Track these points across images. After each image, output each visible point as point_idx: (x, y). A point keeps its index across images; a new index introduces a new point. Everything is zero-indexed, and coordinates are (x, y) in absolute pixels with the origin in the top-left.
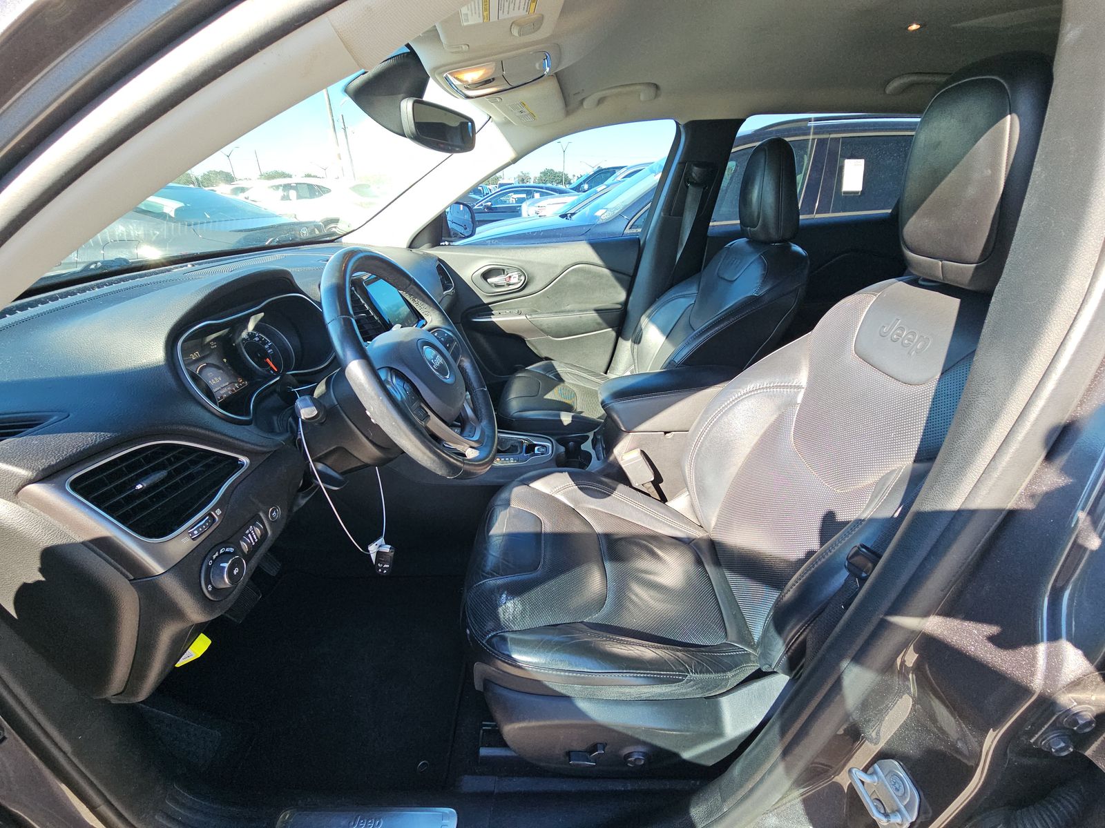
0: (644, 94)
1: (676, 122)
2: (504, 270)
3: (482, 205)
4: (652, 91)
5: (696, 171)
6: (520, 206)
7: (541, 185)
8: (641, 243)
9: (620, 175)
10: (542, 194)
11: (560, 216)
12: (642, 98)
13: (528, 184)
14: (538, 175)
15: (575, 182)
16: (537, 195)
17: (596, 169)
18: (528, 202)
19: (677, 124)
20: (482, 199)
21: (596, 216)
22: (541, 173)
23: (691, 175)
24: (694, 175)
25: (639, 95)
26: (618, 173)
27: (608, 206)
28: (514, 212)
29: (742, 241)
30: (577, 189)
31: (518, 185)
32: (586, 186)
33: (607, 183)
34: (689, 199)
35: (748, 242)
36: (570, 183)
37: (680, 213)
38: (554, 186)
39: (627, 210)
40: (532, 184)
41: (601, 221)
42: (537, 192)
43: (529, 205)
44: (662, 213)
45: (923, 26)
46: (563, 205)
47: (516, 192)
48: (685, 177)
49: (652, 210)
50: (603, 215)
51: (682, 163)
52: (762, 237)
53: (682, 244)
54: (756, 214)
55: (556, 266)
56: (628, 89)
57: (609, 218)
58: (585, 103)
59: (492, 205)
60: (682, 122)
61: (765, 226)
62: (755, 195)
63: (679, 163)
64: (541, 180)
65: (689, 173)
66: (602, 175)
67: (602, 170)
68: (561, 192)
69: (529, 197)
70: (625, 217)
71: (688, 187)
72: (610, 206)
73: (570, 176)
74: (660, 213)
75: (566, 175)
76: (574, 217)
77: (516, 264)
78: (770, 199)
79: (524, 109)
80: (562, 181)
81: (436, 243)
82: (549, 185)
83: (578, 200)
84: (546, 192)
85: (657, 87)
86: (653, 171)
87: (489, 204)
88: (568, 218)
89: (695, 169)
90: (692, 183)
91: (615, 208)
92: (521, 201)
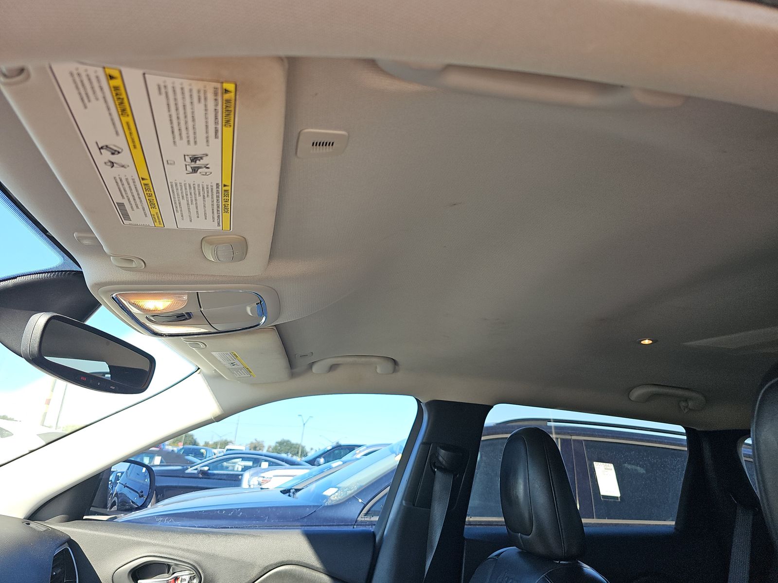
0: (382, 368)
1: (416, 399)
2: (169, 566)
3: (196, 469)
4: (389, 366)
5: (443, 455)
6: (242, 475)
7: (275, 454)
8: (378, 538)
9: (359, 453)
10: (271, 464)
11: (281, 492)
12: (379, 370)
13: (260, 452)
14: (273, 444)
15: (311, 455)
16: (265, 465)
17: (334, 444)
18: (252, 471)
19: (419, 402)
20: (200, 461)
21: (325, 496)
22: (277, 443)
23: (437, 458)
24: (441, 459)
25: (376, 368)
26: (357, 450)
27: (341, 485)
28: (234, 480)
29: (512, 550)
30: (312, 462)
31: (248, 451)
32: (322, 460)
33: (345, 458)
34: (437, 487)
35: (519, 553)
36: (306, 455)
37: (427, 503)
38: (289, 456)
39: (362, 492)
40: (265, 452)
41: (329, 503)
42: (266, 461)
43: (252, 475)
44: (404, 502)
45: (655, 341)
46: (291, 478)
47: (244, 459)
48: (430, 459)
49: (391, 496)
50: (332, 494)
51: (425, 444)
52: (540, 549)
53: (432, 547)
54: (526, 515)
55: (252, 565)
56: (363, 359)
57: (340, 500)
58: (315, 369)
59: (209, 470)
60: (424, 401)
61: (541, 534)
62: (520, 489)
63: (423, 443)
64: (275, 450)
65: (435, 455)
66: (338, 451)
67: (340, 446)
68: (292, 463)
69: (255, 465)
70: (360, 501)
71: (435, 472)
72: (345, 484)
73: (308, 449)
74: (401, 502)
75: (303, 448)
76: (298, 494)
77: (191, 558)
78: (541, 498)
79: (236, 362)
80: (298, 453)
81: (76, 515)
82: (284, 456)
83: (310, 474)
84: (275, 462)
85: (395, 362)
86: (393, 452)
87: (206, 468)
88: (291, 494)
89: (442, 452)
90: (439, 469)
91: (349, 489)
92: (245, 469)
